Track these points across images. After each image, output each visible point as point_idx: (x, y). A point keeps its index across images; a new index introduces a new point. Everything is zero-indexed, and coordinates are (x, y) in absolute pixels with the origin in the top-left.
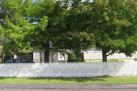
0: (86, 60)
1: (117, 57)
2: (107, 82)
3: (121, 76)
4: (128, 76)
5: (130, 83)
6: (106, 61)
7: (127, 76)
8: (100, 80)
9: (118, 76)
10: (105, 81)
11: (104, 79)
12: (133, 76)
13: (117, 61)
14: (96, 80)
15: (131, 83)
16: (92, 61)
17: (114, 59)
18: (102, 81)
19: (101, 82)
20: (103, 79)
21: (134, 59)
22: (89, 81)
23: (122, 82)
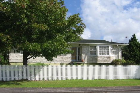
0: (11, 63)
1: (44, 61)
2: (22, 86)
3: (40, 80)
4: (47, 80)
5: (44, 88)
6: (27, 64)
7: (45, 80)
8: (16, 84)
9: (36, 80)
10: (21, 85)
11: (21, 83)
12: (52, 80)
13: (42, 65)
14: (12, 83)
15: (47, 87)
16: (18, 64)
17: (41, 62)
18: (18, 85)
19: (16, 86)
20: (19, 83)
21: (61, 63)
22: (4, 85)
23: (38, 87)
